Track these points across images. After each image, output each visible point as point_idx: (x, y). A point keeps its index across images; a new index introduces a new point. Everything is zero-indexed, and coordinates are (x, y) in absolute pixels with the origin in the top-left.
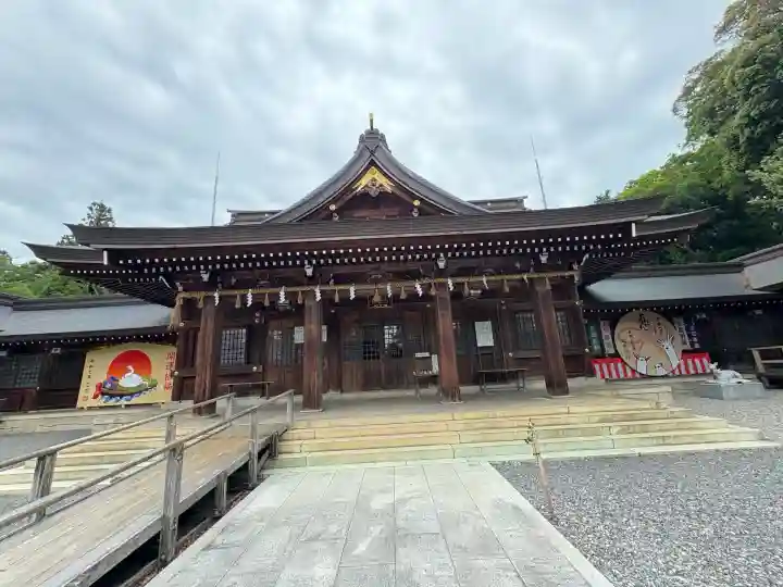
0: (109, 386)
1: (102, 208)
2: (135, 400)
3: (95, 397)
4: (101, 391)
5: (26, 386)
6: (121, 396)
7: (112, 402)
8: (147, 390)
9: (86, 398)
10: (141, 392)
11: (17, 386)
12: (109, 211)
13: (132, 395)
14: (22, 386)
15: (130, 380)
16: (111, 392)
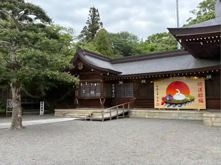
0: (168, 99)
1: (94, 9)
2: (183, 107)
3: (162, 104)
4: (165, 101)
5: (129, 97)
6: (176, 104)
7: (171, 107)
8: (189, 102)
9: (158, 104)
10: (186, 103)
11: (125, 97)
12: (97, 11)
13: (181, 104)
14: (127, 97)
15: (179, 96)
16: (170, 102)
